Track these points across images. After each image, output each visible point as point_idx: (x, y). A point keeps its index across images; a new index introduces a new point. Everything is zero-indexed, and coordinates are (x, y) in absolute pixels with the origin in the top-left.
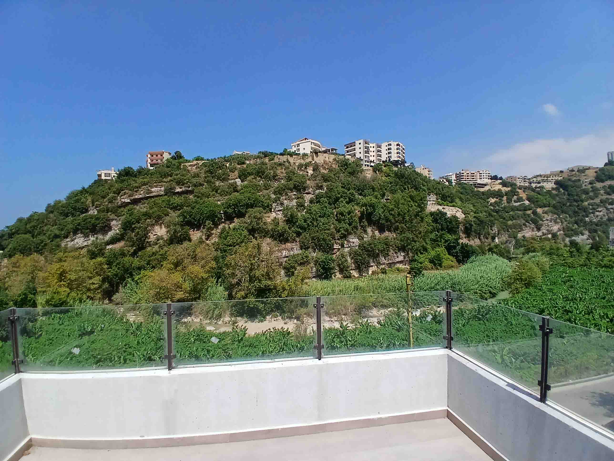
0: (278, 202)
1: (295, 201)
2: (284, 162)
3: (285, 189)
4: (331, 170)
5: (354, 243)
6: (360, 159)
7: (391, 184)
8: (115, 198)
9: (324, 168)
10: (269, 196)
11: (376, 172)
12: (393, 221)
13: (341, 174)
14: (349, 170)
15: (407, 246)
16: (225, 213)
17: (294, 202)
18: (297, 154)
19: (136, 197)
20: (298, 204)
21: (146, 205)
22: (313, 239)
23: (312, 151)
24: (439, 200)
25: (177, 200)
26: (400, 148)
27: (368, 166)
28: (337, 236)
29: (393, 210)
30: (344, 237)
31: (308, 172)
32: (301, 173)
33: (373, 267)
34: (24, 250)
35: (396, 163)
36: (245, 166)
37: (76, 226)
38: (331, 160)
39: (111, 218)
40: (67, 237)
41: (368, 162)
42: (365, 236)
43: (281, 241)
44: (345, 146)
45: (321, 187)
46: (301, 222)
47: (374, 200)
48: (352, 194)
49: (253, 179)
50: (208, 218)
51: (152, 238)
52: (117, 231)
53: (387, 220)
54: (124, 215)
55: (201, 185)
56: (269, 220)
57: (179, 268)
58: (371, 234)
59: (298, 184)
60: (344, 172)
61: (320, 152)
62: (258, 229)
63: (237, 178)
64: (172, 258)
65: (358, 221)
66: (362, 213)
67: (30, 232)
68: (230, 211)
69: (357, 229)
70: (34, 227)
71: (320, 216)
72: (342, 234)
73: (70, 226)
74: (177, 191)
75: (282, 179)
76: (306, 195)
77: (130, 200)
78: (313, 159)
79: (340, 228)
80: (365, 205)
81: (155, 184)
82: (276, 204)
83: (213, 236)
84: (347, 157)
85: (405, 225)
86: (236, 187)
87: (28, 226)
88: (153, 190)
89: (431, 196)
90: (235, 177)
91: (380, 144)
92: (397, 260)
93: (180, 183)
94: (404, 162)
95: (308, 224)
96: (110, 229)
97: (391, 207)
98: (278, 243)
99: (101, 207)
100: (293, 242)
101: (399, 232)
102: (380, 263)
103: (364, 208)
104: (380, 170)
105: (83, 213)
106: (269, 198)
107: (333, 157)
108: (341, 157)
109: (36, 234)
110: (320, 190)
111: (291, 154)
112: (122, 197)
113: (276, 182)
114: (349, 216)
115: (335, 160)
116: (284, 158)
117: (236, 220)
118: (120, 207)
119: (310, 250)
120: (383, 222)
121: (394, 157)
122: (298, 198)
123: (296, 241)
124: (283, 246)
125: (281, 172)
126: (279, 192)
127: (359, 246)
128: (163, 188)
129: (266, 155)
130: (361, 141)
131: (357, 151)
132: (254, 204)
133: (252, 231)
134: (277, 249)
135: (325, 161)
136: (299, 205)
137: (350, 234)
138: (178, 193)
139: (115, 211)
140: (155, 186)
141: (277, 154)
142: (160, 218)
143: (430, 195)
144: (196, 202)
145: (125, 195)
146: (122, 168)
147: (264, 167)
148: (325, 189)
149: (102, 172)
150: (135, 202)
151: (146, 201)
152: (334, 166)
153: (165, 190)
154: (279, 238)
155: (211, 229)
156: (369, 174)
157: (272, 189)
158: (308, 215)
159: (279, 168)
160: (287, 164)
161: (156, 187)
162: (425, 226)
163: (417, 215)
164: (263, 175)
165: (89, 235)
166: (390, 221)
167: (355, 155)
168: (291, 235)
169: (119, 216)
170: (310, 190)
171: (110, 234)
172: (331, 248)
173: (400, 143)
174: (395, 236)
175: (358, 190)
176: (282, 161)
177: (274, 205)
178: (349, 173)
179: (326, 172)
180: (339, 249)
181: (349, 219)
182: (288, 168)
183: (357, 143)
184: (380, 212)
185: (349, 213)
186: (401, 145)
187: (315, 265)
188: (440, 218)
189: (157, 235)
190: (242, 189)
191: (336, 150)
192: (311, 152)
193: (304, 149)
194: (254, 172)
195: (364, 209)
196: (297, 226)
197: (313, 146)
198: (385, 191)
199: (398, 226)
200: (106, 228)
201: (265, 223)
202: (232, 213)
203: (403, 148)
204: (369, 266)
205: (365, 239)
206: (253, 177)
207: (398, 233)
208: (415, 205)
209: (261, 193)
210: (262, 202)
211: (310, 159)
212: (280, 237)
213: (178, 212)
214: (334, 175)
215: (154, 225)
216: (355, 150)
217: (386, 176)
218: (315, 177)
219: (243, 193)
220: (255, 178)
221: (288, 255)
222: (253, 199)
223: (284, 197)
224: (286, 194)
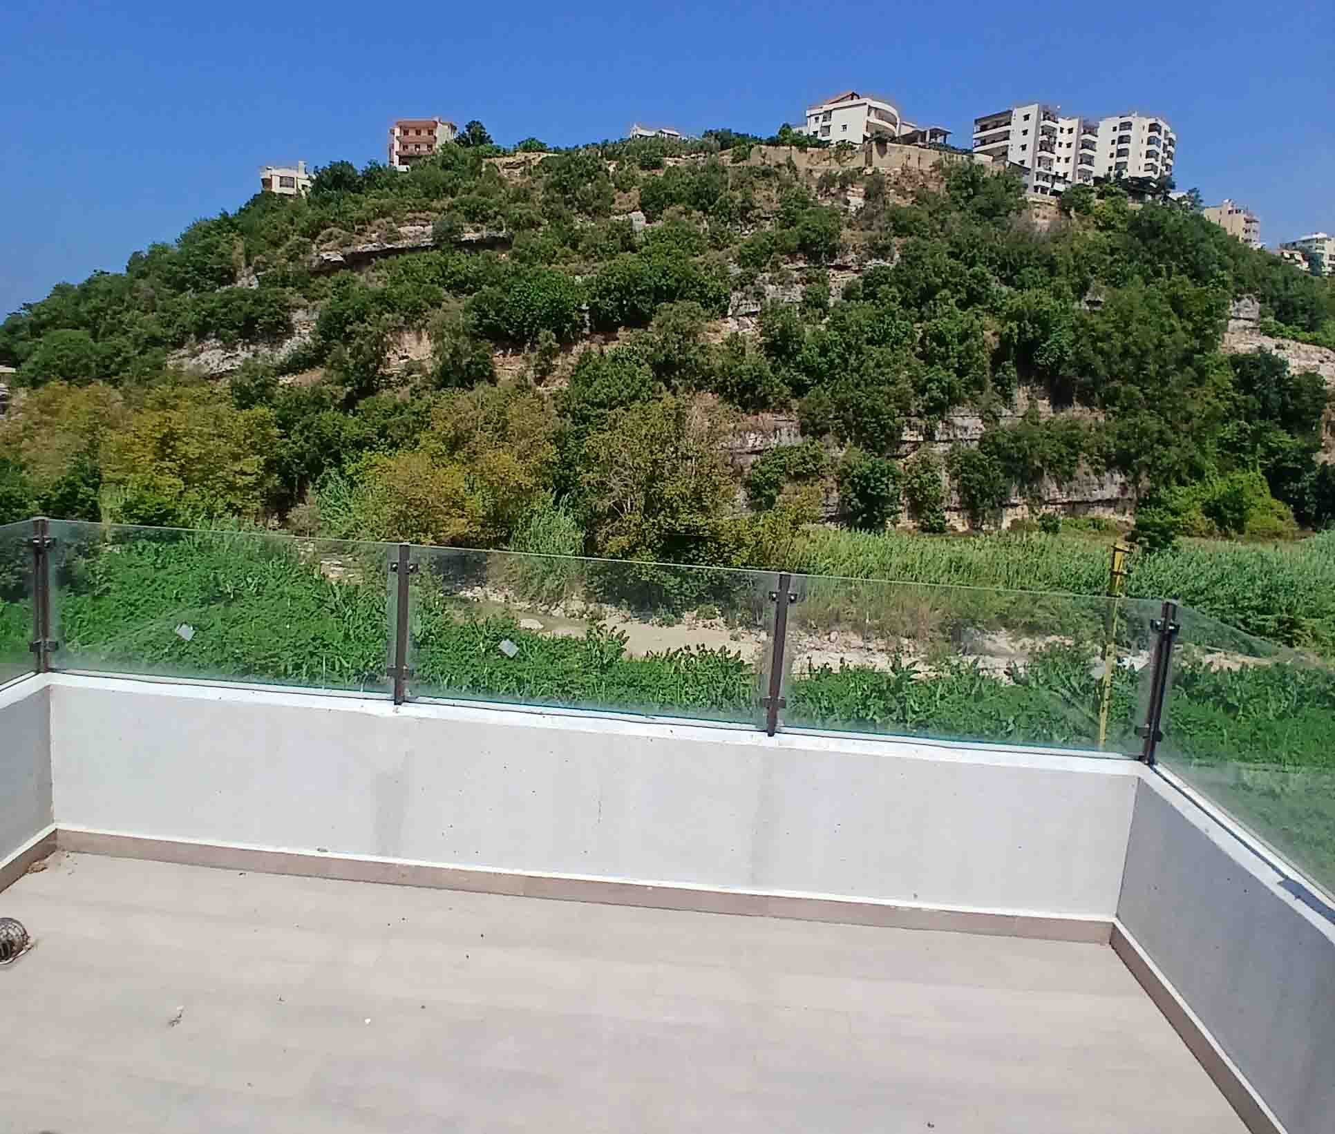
0: (748, 287)
1: (799, 288)
2: (779, 166)
3: (771, 252)
4: (920, 199)
5: (966, 429)
6: (1021, 168)
7: (1112, 254)
8: (303, 248)
9: (902, 192)
10: (722, 267)
11: (1067, 213)
12: (1103, 372)
13: (954, 214)
14: (980, 200)
15: (1138, 454)
16: (594, 309)
17: (796, 293)
18: (820, 144)
19: (359, 248)
20: (809, 297)
21: (383, 272)
22: (841, 406)
23: (868, 135)
24: (1270, 319)
25: (467, 264)
26: (1161, 137)
27: (1044, 190)
28: (916, 404)
29: (1109, 336)
30: (938, 409)
31: (848, 202)
32: (828, 203)
33: (1018, 510)
34: (73, 370)
35: (1138, 188)
36: (660, 174)
37: (205, 317)
38: (926, 166)
39: (294, 303)
40: (179, 344)
41: (1046, 178)
42: (1006, 412)
43: (745, 406)
44: (976, 121)
45: (882, 252)
46: (808, 353)
47: (1049, 302)
48: (981, 279)
49: (681, 213)
50: (547, 321)
51: (395, 365)
52: (308, 338)
53: (1084, 368)
54: (326, 296)
55: (533, 224)
56: (716, 341)
57: (460, 455)
58: (1025, 408)
59: (813, 236)
60: (962, 208)
61: (893, 139)
62: (682, 364)
63: (633, 211)
64: (444, 427)
65: (988, 365)
66: (1005, 341)
67: (87, 325)
68: (608, 305)
69: (982, 389)
70: (98, 310)
71: (870, 341)
72: (932, 399)
73: (191, 317)
74: (467, 237)
75: (767, 219)
76: (835, 272)
77: (344, 256)
78: (869, 162)
79: (930, 380)
80: (1017, 316)
81: (410, 215)
82: (739, 295)
83: (556, 373)
84: (980, 158)
85: (1141, 390)
86: (629, 237)
87: (82, 309)
88: (402, 230)
89: (1243, 302)
90: (631, 206)
91: (1092, 123)
92: (1098, 495)
93: (475, 214)
94: (1165, 185)
95: (832, 361)
96: (289, 331)
97: (1101, 327)
98: (737, 410)
99: (269, 270)
100: (780, 412)
101: (1117, 409)
102: (1040, 498)
103: (1014, 325)
104: (1084, 209)
105: (222, 283)
106: (724, 275)
107: (932, 156)
108: (959, 159)
109: (101, 331)
110: (881, 261)
111: (802, 144)
112: (323, 247)
113: (749, 226)
114: (961, 348)
115: (937, 166)
116: (779, 155)
117: (621, 332)
118: (316, 273)
119: (829, 438)
120: (1071, 372)
121: (1136, 168)
122: (809, 281)
123: (791, 410)
124: (751, 420)
125: (765, 197)
126: (753, 259)
127: (982, 441)
128: (431, 227)
129: (725, 141)
130: (1033, 110)
131: (1016, 140)
132: (678, 288)
133: (665, 369)
134: (732, 425)
135: (905, 169)
136: (808, 302)
137: (958, 401)
138: (469, 243)
139: (303, 282)
140: (408, 220)
141: (760, 142)
142: (417, 312)
143: (1239, 300)
144: (516, 274)
145: (329, 240)
146: (324, 164)
147: (717, 179)
148: (897, 256)
149: (274, 172)
150: (357, 261)
151: (382, 260)
152: (932, 186)
153: (435, 233)
154: (742, 396)
155: (550, 353)
156: (1043, 217)
157: (734, 248)
158: (833, 335)
159: (761, 184)
160: (786, 173)
161: (412, 222)
162: (1209, 399)
163: (1186, 360)
164: (711, 204)
165: (235, 344)
166: (1093, 373)
167: (1005, 154)
168: (776, 390)
169: (314, 299)
170: (850, 258)
171: (289, 346)
172: (893, 439)
173: (1160, 123)
174: (1101, 419)
175: (1003, 267)
176: (773, 164)
177: (736, 296)
178: (979, 211)
179: (905, 203)
180: (916, 445)
181: (959, 358)
182: (790, 186)
183: (1018, 113)
184: (1064, 342)
185: (964, 337)
186: (1165, 127)
187: (840, 483)
188: (1262, 378)
189: (407, 357)
190: (647, 244)
191: (945, 134)
192: (865, 138)
193: (845, 127)
194: (686, 194)
195: (1011, 330)
196: (797, 365)
197: (873, 119)
198: (1090, 276)
199: (1117, 390)
200: (279, 330)
201: (703, 347)
202: (612, 312)
203: (1170, 139)
204: (1007, 505)
205: (1002, 422)
206: (681, 208)
207: (1114, 413)
208: (1184, 329)
209: (700, 259)
210: (702, 285)
211: (859, 161)
212: (742, 392)
213: (467, 300)
214: (930, 214)
215: (400, 329)
216: (1007, 138)
217: (1101, 229)
218: (870, 217)
219: (650, 256)
220: (687, 212)
221: (762, 448)
222: (676, 276)
223: (767, 276)
224: (776, 266)
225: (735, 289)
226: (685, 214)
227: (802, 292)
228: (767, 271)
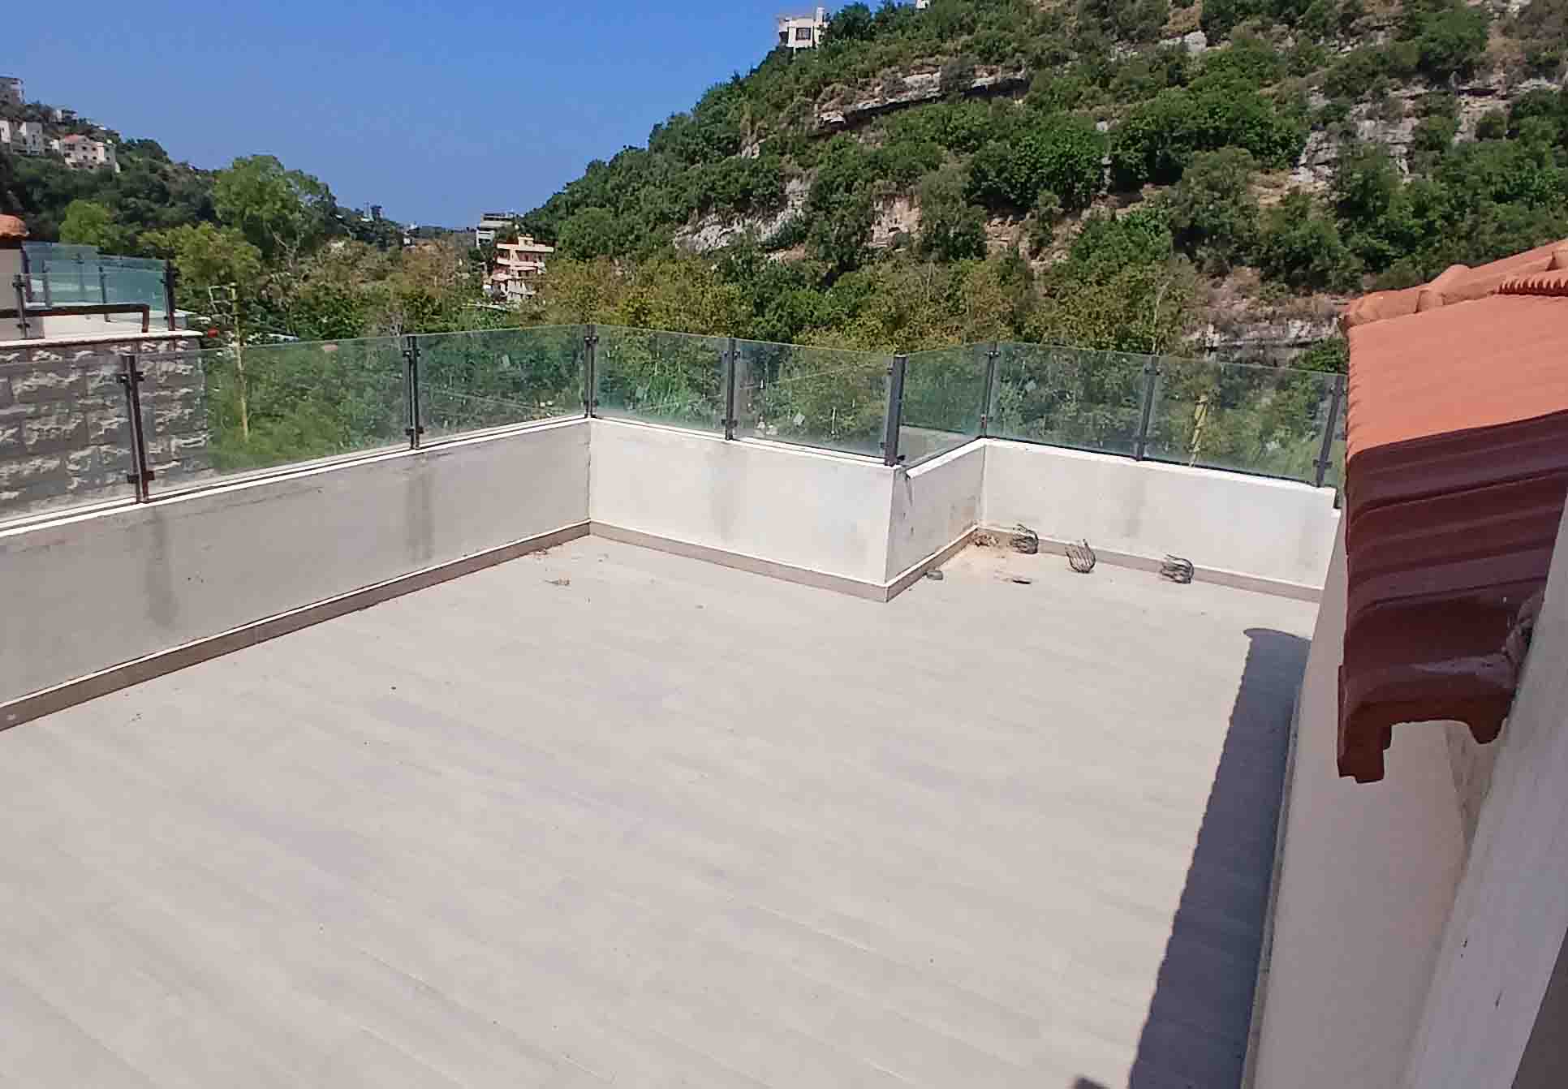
0: (1333, 125)
1: (1410, 123)
8: (805, 108)
10: (1300, 100)
16: (1116, 162)
19: (860, 106)
20: (1422, 136)
21: (883, 131)
25: (975, 114)
32: (1476, 2)
37: (707, 190)
39: (788, 172)
46: (1397, 214)
49: (1255, 29)
50: (1048, 181)
51: (881, 235)
52: (800, 211)
54: (821, 162)
55: (1060, 59)
56: (1268, 199)
59: (1441, 49)
62: (1213, 230)
63: (1192, 30)
67: (610, 202)
68: (1132, 157)
73: (693, 192)
74: (979, 82)
75: (1380, 28)
76: (1470, 99)
77: (844, 116)
81: (917, 62)
83: (1056, 244)
88: (908, 80)
90: (1188, 25)
93: (991, 54)
96: (783, 202)
98: (1281, 290)
99: (770, 137)
100: (1343, 293)
105: (728, 153)
110: (1542, 82)
112: (824, 107)
113: (1352, 40)
117: (1148, 191)
118: (815, 138)
122: (1427, 113)
128: (938, 74)
133: (1190, 237)
134: (1270, 309)
138: (981, 90)
139: (799, 149)
140: (914, 68)
142: (910, 176)
144: (1028, 124)
145: (831, 99)
149: (792, 23)
150: (856, 121)
153: (944, 79)
155: (1051, 219)
157: (1322, 72)
161: (920, 69)
165: (732, 219)
169: (809, 166)
171: (784, 217)
177: (1313, 139)
189: (897, 228)
190: (1201, 73)
200: (774, 201)
202: (1137, 165)
206: (1257, 22)
209: (1273, 89)
213: (967, 158)
215: (892, 197)
218: (1537, 20)
220: (1265, 28)
225: (1314, 129)
226: (1263, 30)
227: (1413, 129)
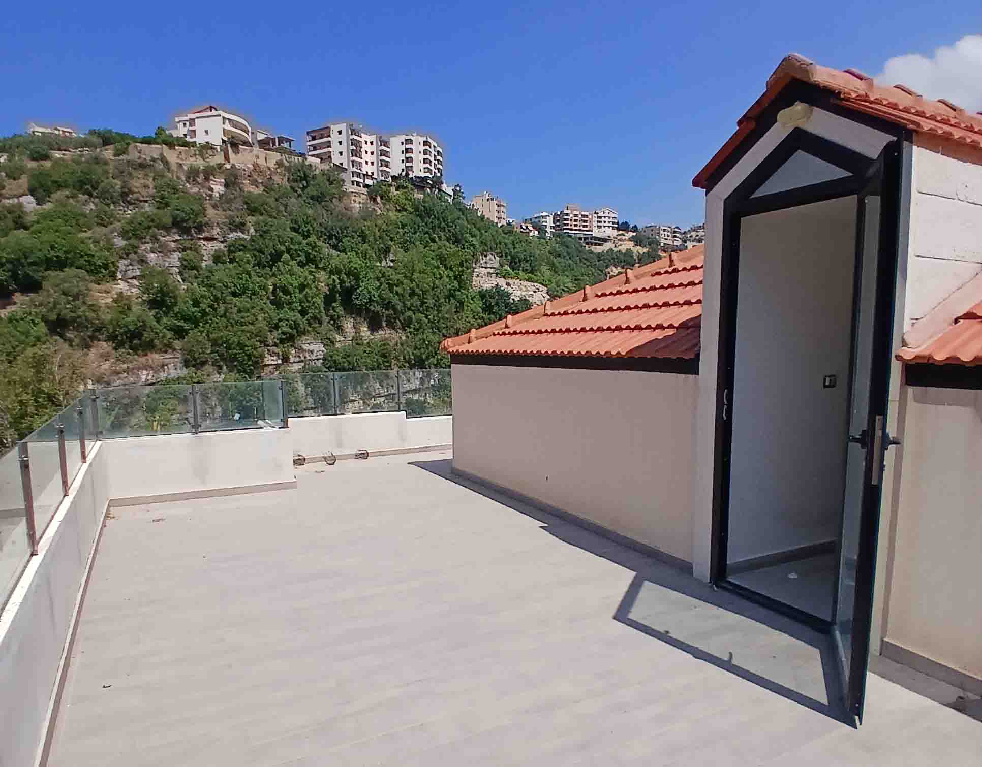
0: (132, 256)
1: (177, 255)
2: (153, 160)
3: (149, 227)
4: (268, 189)
5: (312, 352)
6: (340, 168)
7: (403, 227)
9: (254, 183)
10: (108, 241)
11: (375, 200)
12: (399, 306)
13: (293, 200)
14: (314, 192)
15: (428, 358)
17: (175, 259)
18: (186, 144)
20: (185, 263)
22: (215, 343)
23: (226, 139)
24: (507, 267)
26: (432, 150)
27: (358, 184)
28: (272, 337)
29: (400, 283)
30: (289, 339)
31: (211, 189)
32: (195, 190)
33: (356, 404)
35: (420, 184)
36: (48, 164)
38: (272, 164)
41: (359, 175)
42: (338, 338)
43: (135, 349)
44: (308, 133)
45: (241, 227)
46: (184, 306)
47: (357, 262)
48: (314, 247)
49: (67, 197)
53: (388, 305)
56: (106, 300)
58: (353, 334)
59: (183, 215)
60: (299, 196)
61: (246, 143)
62: (74, 320)
63: (24, 195)
65: (322, 306)
66: (332, 289)
69: (320, 323)
71: (234, 294)
72: (283, 333)
75: (146, 201)
76: (205, 242)
78: (227, 158)
79: (280, 320)
80: (336, 271)
82: (126, 262)
84: (312, 160)
85: (426, 317)
86: (20, 217)
89: (488, 257)
90: (20, 191)
91: (385, 138)
92: (408, 387)
94: (437, 183)
95: (204, 310)
97: (395, 277)
98: (129, 354)
100: (166, 352)
101: (412, 330)
102: (369, 394)
103: (336, 277)
104: (386, 197)
106: (110, 247)
107: (275, 157)
108: (297, 160)
110: (240, 234)
111: (170, 143)
113: (130, 207)
114: (301, 296)
115: (279, 164)
116: (153, 151)
117: (18, 297)
119: (208, 368)
120: (378, 308)
121: (419, 170)
122: (184, 250)
123: (174, 350)
124: (143, 360)
125: (141, 184)
126: (133, 233)
127: (324, 359)
129: (106, 140)
130: (343, 127)
131: (335, 148)
132: (67, 258)
133: (58, 326)
134: (126, 366)
135: (256, 165)
136: (185, 266)
137: (304, 333)
141: (135, 140)
143: (486, 256)
147: (99, 169)
148: (252, 230)
152: (277, 179)
154: (131, 342)
156: (358, 202)
157: (117, 225)
158: (203, 290)
159: (140, 174)
160: (160, 166)
162: (469, 319)
163: (451, 295)
166: (395, 310)
167: (330, 157)
168: (161, 335)
170: (216, 231)
172: (258, 364)
173: (429, 140)
174: (404, 338)
175: (330, 237)
176: (148, 159)
177: (122, 264)
178: (312, 198)
179: (257, 191)
180: (277, 366)
181: (300, 303)
182: (163, 176)
183: (334, 129)
184: (370, 288)
185: (302, 287)
186: (433, 143)
187: (221, 401)
188: (497, 304)
190: (38, 223)
191: (289, 141)
192: (224, 141)
193: (207, 132)
194: (70, 181)
195: (334, 280)
196: (176, 315)
197: (228, 127)
198: (390, 243)
199: (410, 318)
201: (93, 305)
202: (6, 281)
203: (438, 152)
204: (347, 402)
205: (338, 345)
206: (67, 193)
207: (410, 333)
208: (448, 276)
209: (89, 234)
210: (90, 256)
211: (219, 159)
212: (131, 339)
214: (277, 200)
216: (330, 146)
217: (399, 211)
218: (229, 201)
219: (40, 233)
220: (73, 196)
221: (154, 381)
222: (64, 249)
223: (149, 246)
224: (155, 239)
225: (121, 258)
226: (72, 197)
227: (179, 258)
228: (148, 243)
